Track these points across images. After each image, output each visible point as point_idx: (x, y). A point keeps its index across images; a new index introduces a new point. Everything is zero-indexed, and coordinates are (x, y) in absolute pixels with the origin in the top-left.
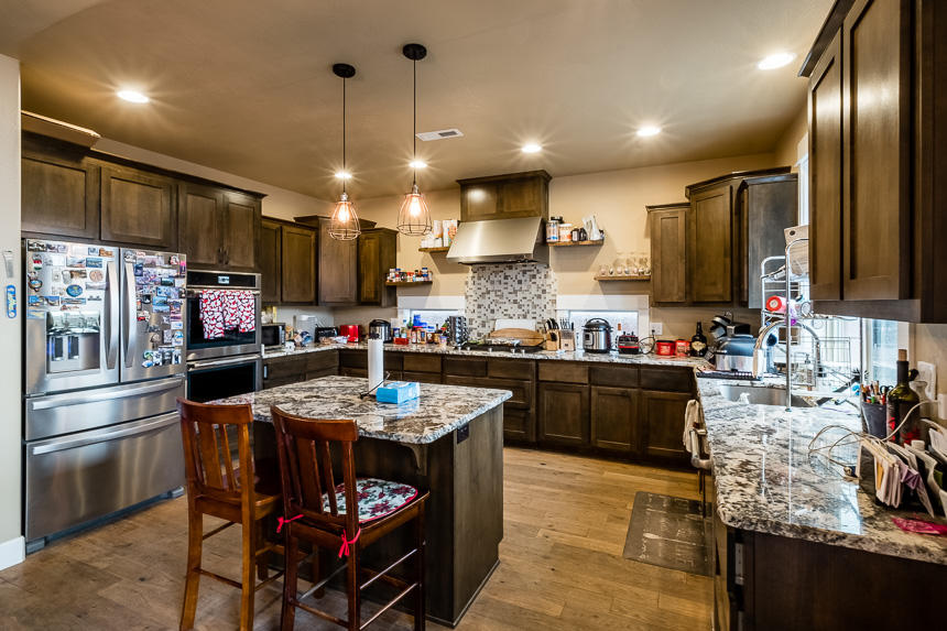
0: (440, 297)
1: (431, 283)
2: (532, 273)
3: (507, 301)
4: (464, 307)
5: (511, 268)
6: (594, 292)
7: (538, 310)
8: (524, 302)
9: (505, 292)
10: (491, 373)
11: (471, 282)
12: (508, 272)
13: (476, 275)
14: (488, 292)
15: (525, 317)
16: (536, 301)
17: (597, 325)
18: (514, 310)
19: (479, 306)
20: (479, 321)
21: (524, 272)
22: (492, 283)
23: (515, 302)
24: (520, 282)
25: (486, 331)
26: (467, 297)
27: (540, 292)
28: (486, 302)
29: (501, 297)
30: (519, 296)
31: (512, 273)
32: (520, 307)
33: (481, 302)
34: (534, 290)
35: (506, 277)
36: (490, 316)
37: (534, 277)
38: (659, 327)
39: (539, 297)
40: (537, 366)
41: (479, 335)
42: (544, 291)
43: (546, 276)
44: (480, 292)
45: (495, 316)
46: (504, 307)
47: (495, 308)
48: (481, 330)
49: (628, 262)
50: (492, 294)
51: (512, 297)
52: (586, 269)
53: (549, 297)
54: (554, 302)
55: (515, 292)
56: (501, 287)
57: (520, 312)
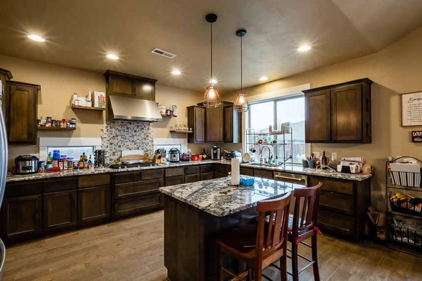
0: (81, 138)
1: (75, 129)
2: (142, 127)
3: (128, 141)
4: (100, 144)
5: (130, 124)
6: (168, 138)
7: (145, 146)
8: (137, 141)
9: (127, 136)
10: (143, 178)
11: (105, 130)
12: (129, 126)
13: (109, 126)
14: (117, 136)
15: (138, 149)
16: (144, 141)
17: (175, 151)
18: (132, 145)
19: (111, 144)
20: (111, 152)
21: (138, 126)
22: (120, 131)
23: (133, 141)
24: (135, 131)
25: (116, 157)
26: (102, 139)
27: (145, 137)
28: (116, 141)
29: (125, 139)
30: (135, 138)
31: (131, 126)
32: (135, 144)
33: (112, 141)
34: (143, 136)
35: (128, 128)
36: (118, 149)
37: (143, 129)
39: (145, 139)
40: (165, 171)
41: (111, 160)
42: (147, 136)
43: (148, 129)
44: (111, 136)
45: (121, 149)
46: (127, 144)
47: (122, 145)
48: (112, 157)
50: (119, 138)
51: (131, 139)
52: (165, 127)
53: (149, 139)
54: (152, 141)
55: (133, 136)
56: (125, 134)
57: (135, 146)
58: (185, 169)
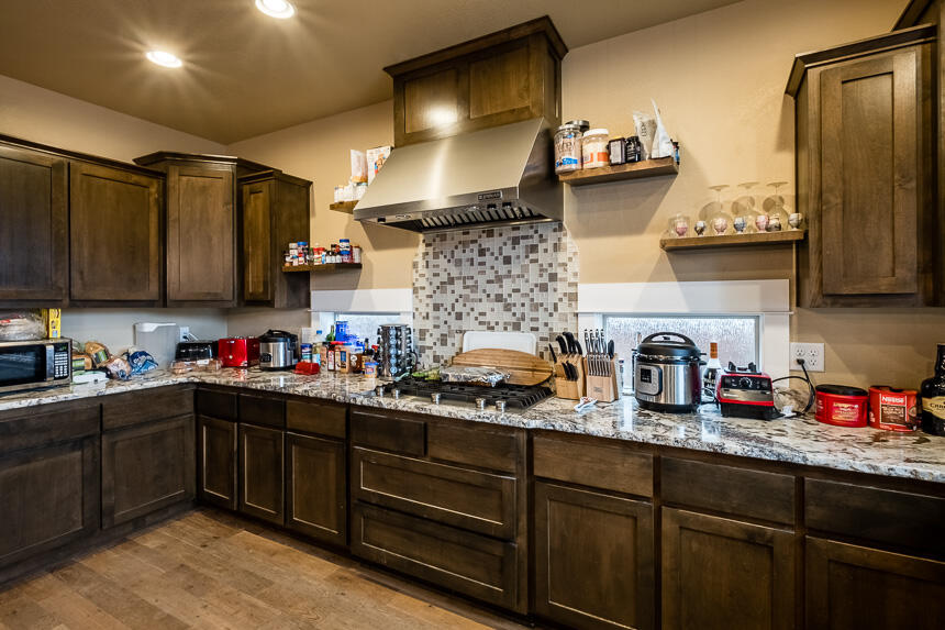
0: (372, 291)
1: (359, 266)
2: (530, 242)
3: (484, 296)
4: (410, 308)
5: (490, 234)
6: (656, 277)
7: (541, 314)
8: (515, 298)
9: (481, 280)
10: (434, 451)
11: (422, 263)
12: (486, 243)
13: (430, 250)
14: (451, 281)
15: (517, 327)
16: (538, 297)
17: (668, 350)
18: (496, 314)
19: (437, 307)
20: (437, 334)
21: (516, 241)
22: (459, 263)
23: (499, 298)
24: (507, 260)
25: (447, 352)
26: (415, 291)
27: (545, 279)
28: (447, 299)
29: (474, 288)
30: (507, 287)
31: (492, 244)
32: (507, 308)
33: (439, 298)
34: (533, 276)
35: (482, 252)
36: (455, 324)
37: (534, 249)
38: (816, 354)
39: (544, 288)
40: (530, 443)
41: (436, 359)
42: (553, 277)
43: (556, 247)
44: (437, 281)
45: (465, 324)
46: (480, 307)
47: (464, 311)
48: (439, 350)
49: (737, 209)
50: (458, 285)
51: (494, 289)
52: (637, 227)
53: (562, 288)
54: (573, 297)
55: (499, 279)
56: (473, 271)
57: (508, 317)
58: (657, 460)
